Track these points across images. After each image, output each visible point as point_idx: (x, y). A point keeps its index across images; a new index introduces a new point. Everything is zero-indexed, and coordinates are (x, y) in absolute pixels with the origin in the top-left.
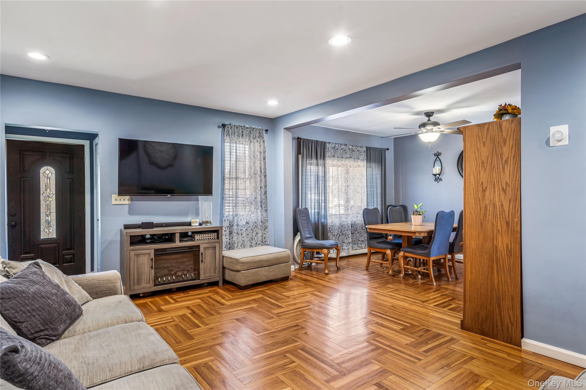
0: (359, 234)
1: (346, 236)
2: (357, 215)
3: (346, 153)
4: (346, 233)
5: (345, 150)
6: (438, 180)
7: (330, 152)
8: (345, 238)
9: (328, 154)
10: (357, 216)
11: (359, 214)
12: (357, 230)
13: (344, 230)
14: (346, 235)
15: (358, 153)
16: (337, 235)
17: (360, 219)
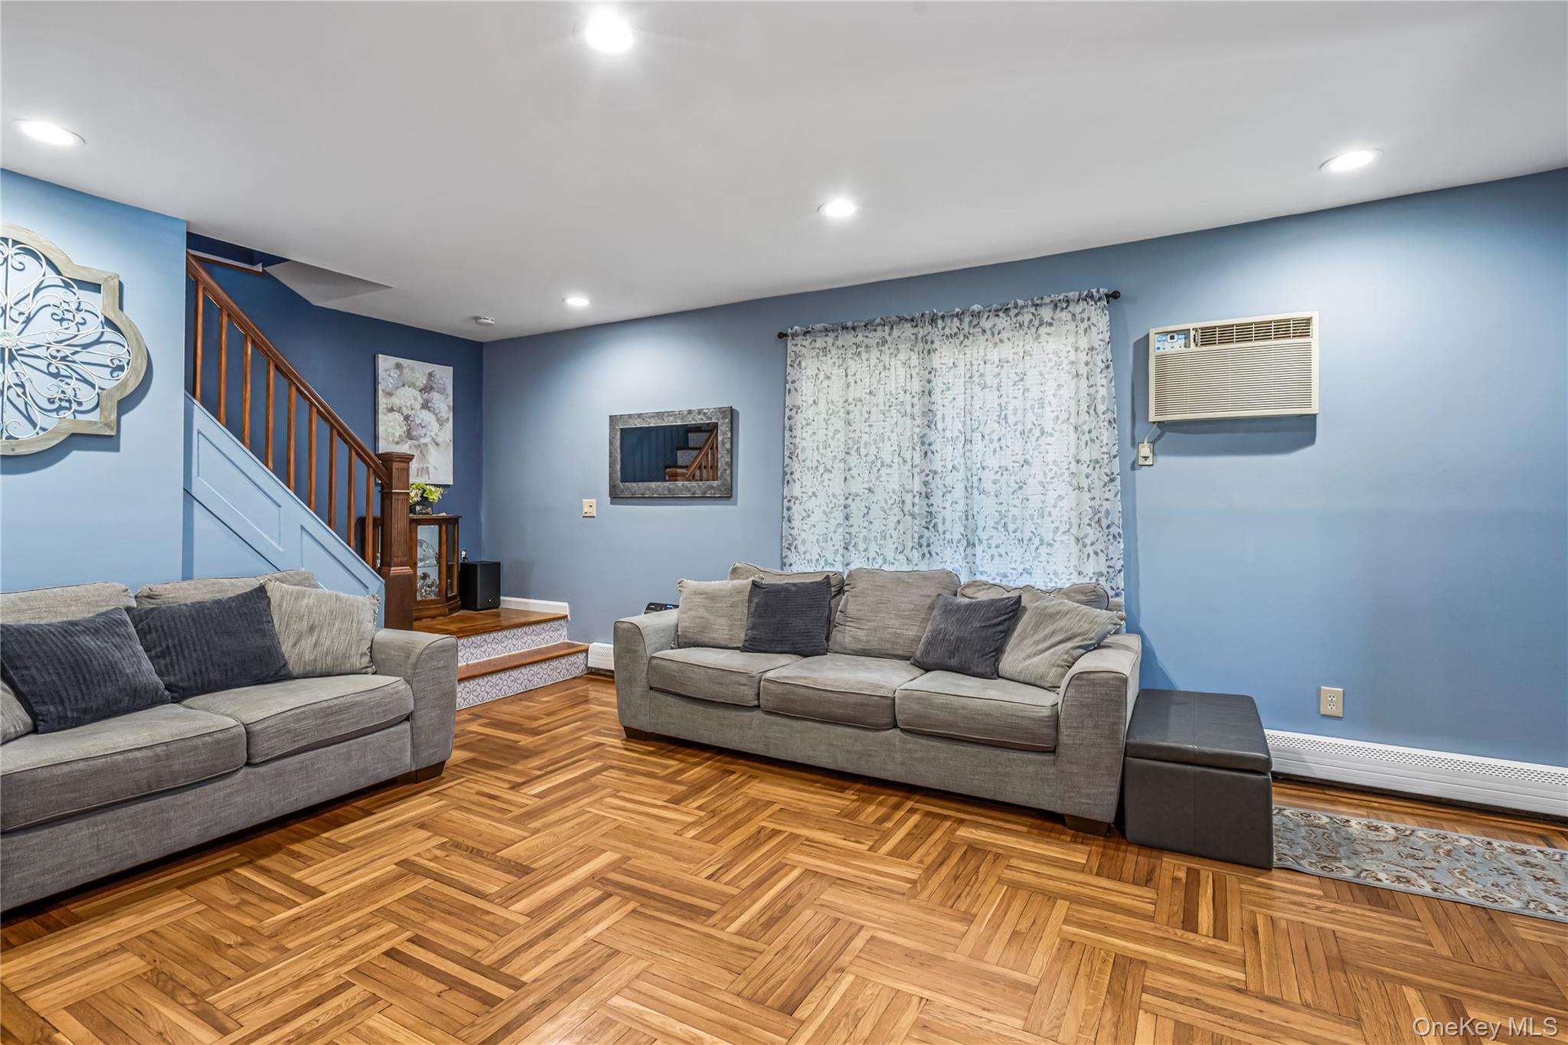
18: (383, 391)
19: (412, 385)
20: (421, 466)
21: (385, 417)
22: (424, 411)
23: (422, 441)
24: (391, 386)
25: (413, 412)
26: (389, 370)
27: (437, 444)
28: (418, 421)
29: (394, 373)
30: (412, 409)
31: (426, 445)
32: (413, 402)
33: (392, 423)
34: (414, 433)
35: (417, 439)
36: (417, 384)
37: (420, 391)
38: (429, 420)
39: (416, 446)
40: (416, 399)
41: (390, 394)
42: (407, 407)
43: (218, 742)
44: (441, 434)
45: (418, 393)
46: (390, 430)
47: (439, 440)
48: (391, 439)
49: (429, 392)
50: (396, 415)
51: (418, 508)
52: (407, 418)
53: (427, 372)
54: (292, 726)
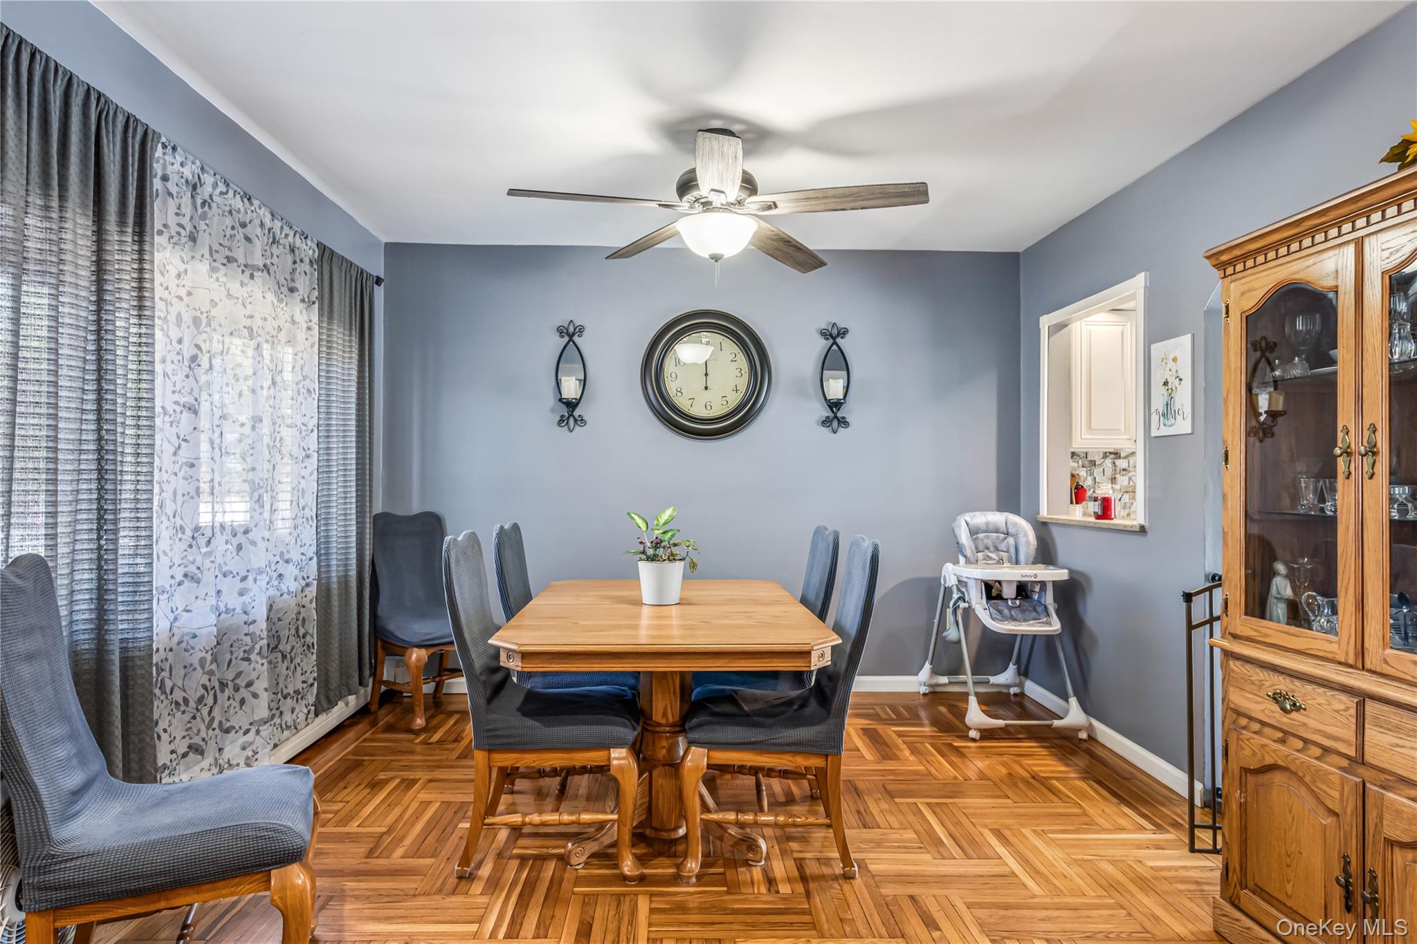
0: (285, 665)
1: (237, 689)
2: (282, 568)
3: (248, 239)
4: (239, 675)
5: (244, 225)
6: (572, 420)
7: (172, 205)
8: (237, 704)
9: (161, 213)
10: (280, 575)
11: (287, 562)
12: (281, 647)
13: (228, 656)
14: (242, 682)
15: (290, 258)
16: (200, 700)
17: (292, 589)
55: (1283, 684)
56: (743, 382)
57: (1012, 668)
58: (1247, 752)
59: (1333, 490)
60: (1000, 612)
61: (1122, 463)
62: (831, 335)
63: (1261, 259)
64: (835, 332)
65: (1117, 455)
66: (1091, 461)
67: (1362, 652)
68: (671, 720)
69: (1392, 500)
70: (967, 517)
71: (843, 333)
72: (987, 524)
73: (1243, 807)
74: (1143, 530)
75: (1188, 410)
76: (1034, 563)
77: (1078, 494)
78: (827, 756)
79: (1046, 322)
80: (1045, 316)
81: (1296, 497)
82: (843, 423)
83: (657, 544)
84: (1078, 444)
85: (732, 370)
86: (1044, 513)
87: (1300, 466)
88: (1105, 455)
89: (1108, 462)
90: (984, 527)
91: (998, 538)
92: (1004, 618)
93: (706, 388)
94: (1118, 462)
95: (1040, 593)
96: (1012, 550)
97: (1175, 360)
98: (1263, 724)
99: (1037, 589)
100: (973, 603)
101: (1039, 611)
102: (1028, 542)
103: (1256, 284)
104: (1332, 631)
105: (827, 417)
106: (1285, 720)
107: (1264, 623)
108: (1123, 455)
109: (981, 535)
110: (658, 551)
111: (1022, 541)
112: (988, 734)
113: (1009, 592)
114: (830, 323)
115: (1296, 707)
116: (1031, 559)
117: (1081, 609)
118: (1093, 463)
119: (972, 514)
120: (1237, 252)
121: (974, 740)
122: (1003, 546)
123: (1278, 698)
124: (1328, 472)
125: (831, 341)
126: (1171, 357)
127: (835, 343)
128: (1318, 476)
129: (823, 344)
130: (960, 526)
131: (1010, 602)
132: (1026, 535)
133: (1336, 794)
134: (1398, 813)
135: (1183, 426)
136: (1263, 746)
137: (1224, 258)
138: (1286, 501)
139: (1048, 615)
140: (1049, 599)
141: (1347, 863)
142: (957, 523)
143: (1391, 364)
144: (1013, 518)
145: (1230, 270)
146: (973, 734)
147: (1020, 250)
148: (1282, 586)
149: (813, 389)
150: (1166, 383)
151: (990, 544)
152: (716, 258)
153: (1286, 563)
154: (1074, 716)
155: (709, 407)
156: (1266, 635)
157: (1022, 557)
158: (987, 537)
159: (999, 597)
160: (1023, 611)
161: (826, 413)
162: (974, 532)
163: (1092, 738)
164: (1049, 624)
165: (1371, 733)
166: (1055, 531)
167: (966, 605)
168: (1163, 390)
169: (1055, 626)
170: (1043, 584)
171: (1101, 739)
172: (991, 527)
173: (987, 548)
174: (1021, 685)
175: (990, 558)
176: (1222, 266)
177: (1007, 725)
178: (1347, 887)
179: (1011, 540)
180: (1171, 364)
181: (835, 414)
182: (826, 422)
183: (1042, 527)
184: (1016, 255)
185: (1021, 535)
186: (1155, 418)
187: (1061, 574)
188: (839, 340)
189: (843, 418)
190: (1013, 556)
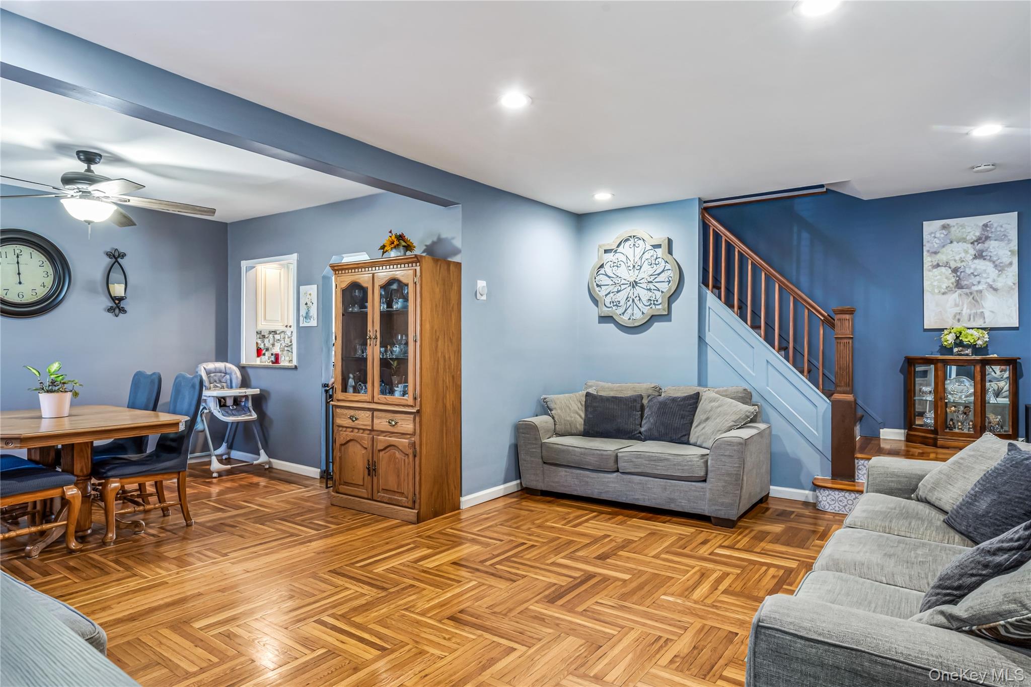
18: (928, 251)
19: (964, 240)
20: (974, 311)
21: (931, 273)
22: (976, 261)
23: (975, 288)
24: (936, 246)
25: (963, 263)
26: (935, 233)
27: (996, 290)
28: (968, 271)
29: (941, 234)
30: (962, 261)
31: (981, 292)
32: (963, 255)
33: (939, 277)
34: (964, 283)
35: (968, 287)
36: (968, 238)
37: (972, 243)
38: (984, 268)
39: (967, 294)
40: (966, 252)
41: (936, 253)
42: (955, 261)
43: (602, 455)
44: (1000, 279)
45: (970, 246)
46: (935, 283)
47: (999, 285)
48: (936, 291)
49: (983, 243)
50: (943, 269)
51: (956, 350)
52: (955, 271)
53: (981, 224)
54: (634, 460)
55: (352, 412)
56: (49, 281)
57: (224, 445)
58: (342, 438)
59: (366, 349)
60: (227, 412)
61: (277, 337)
62: (114, 256)
63: (347, 271)
64: (116, 254)
65: (275, 332)
66: (263, 336)
67: (373, 397)
68: (85, 472)
69: (380, 352)
70: (205, 365)
71: (123, 255)
72: (215, 368)
73: (340, 458)
74: (296, 367)
75: (315, 316)
76: (240, 388)
77: (259, 353)
78: (179, 473)
79: (244, 264)
80: (244, 261)
81: (355, 351)
82: (123, 311)
83: (53, 383)
84: (260, 328)
85: (40, 272)
86: (244, 362)
87: (357, 341)
88: (270, 333)
89: (271, 336)
90: (214, 370)
91: (221, 375)
92: (230, 415)
93: (20, 283)
94: (276, 336)
95: (245, 402)
96: (229, 382)
97: (310, 294)
98: (347, 427)
99: (244, 400)
100: (212, 409)
101: (245, 410)
102: (237, 377)
103: (346, 280)
104: (366, 392)
105: (112, 307)
106: (353, 424)
107: (347, 394)
108: (278, 332)
109: (212, 375)
110: (54, 387)
111: (234, 377)
112: (220, 474)
113: (230, 402)
114: (113, 249)
115: (356, 419)
116: (239, 385)
117: (264, 407)
118: (264, 336)
119: (207, 363)
120: (340, 268)
121: (215, 478)
122: (223, 380)
123: (351, 418)
124: (365, 344)
125: (114, 260)
126: (309, 293)
127: (117, 261)
128: (361, 345)
129: (108, 261)
130: (201, 370)
131: (231, 407)
132: (236, 373)
133: (366, 442)
134: (381, 441)
135: (313, 323)
136: (347, 435)
137: (336, 268)
138: (352, 354)
139: (250, 411)
140: (250, 404)
141: (369, 461)
142: (199, 368)
143: (381, 312)
144: (229, 365)
145: (337, 272)
146: (215, 475)
147: (228, 221)
148: (351, 382)
149: (101, 287)
150: (306, 304)
151: (216, 378)
152: (89, 223)
153: (353, 374)
154: (263, 458)
155: (21, 296)
156: (348, 398)
157: (234, 385)
158: (215, 376)
159: (225, 405)
160: (238, 411)
161: (110, 304)
162: (208, 373)
163: (271, 468)
164: (251, 416)
165: (375, 421)
166: (250, 371)
167: (208, 411)
168: (305, 306)
169: (254, 416)
170: (246, 397)
171: (275, 466)
172: (217, 370)
173: (216, 381)
174: (229, 454)
175: (217, 387)
176: (335, 270)
177: (232, 468)
178: (368, 469)
179: (228, 377)
180: (308, 296)
181: (117, 306)
182: (110, 310)
183: (243, 369)
184: (226, 224)
185: (233, 374)
186: (301, 318)
187: (257, 391)
188: (119, 260)
189: (122, 308)
190: (229, 385)
